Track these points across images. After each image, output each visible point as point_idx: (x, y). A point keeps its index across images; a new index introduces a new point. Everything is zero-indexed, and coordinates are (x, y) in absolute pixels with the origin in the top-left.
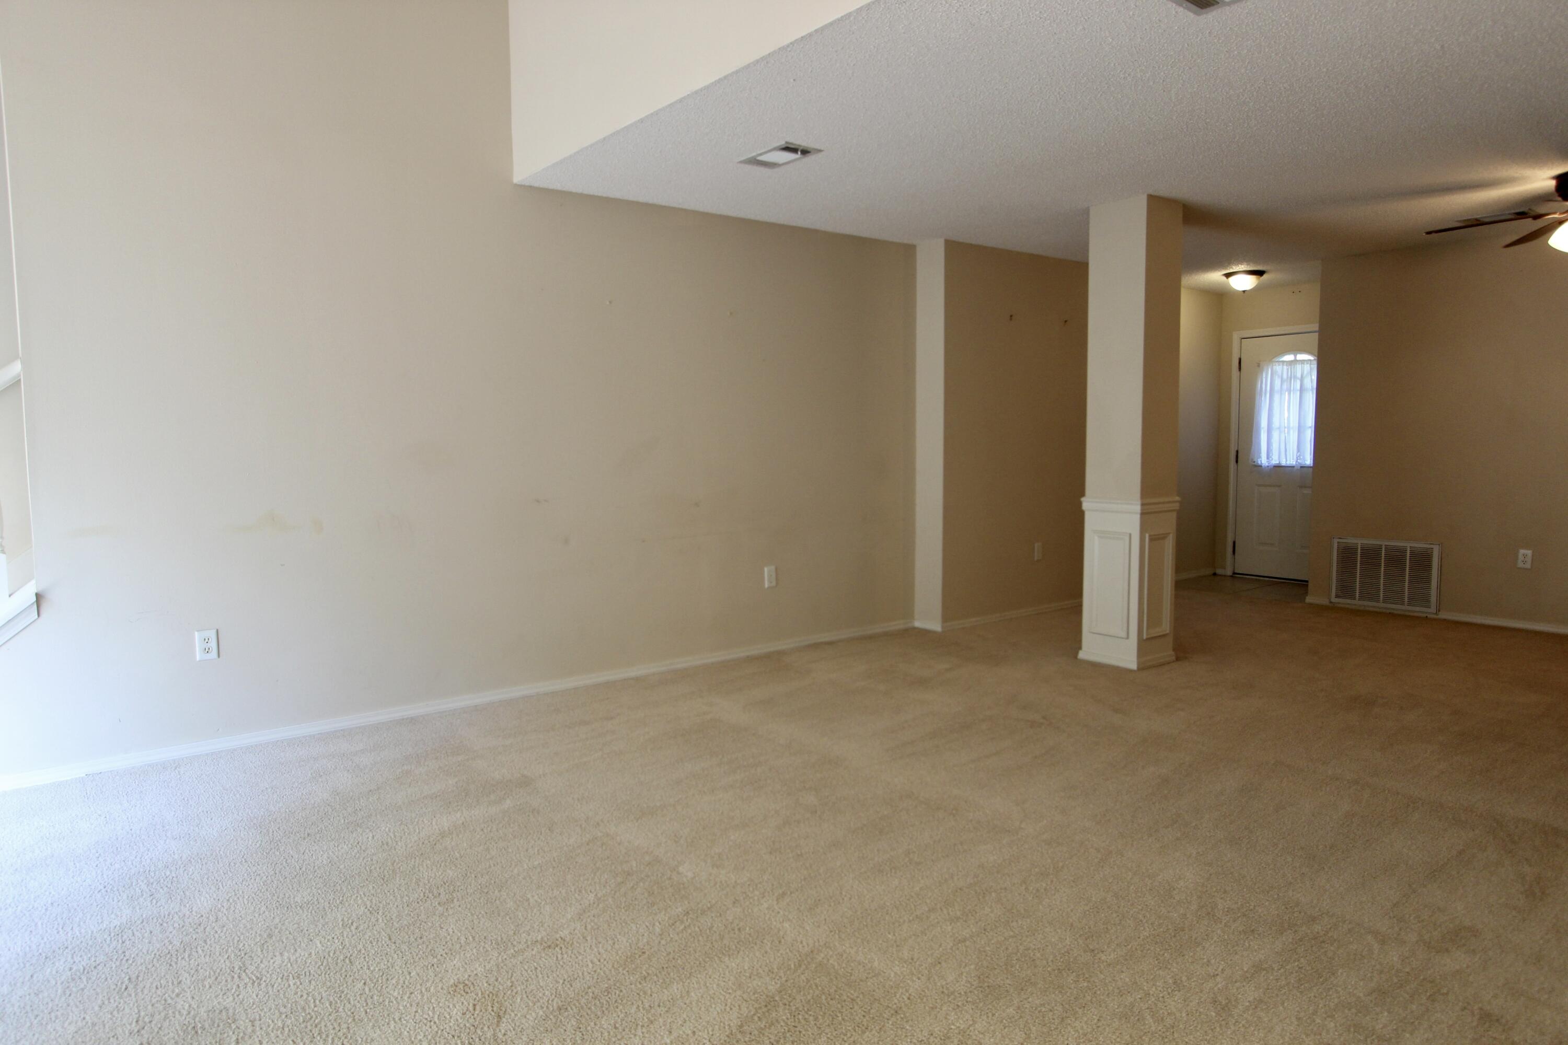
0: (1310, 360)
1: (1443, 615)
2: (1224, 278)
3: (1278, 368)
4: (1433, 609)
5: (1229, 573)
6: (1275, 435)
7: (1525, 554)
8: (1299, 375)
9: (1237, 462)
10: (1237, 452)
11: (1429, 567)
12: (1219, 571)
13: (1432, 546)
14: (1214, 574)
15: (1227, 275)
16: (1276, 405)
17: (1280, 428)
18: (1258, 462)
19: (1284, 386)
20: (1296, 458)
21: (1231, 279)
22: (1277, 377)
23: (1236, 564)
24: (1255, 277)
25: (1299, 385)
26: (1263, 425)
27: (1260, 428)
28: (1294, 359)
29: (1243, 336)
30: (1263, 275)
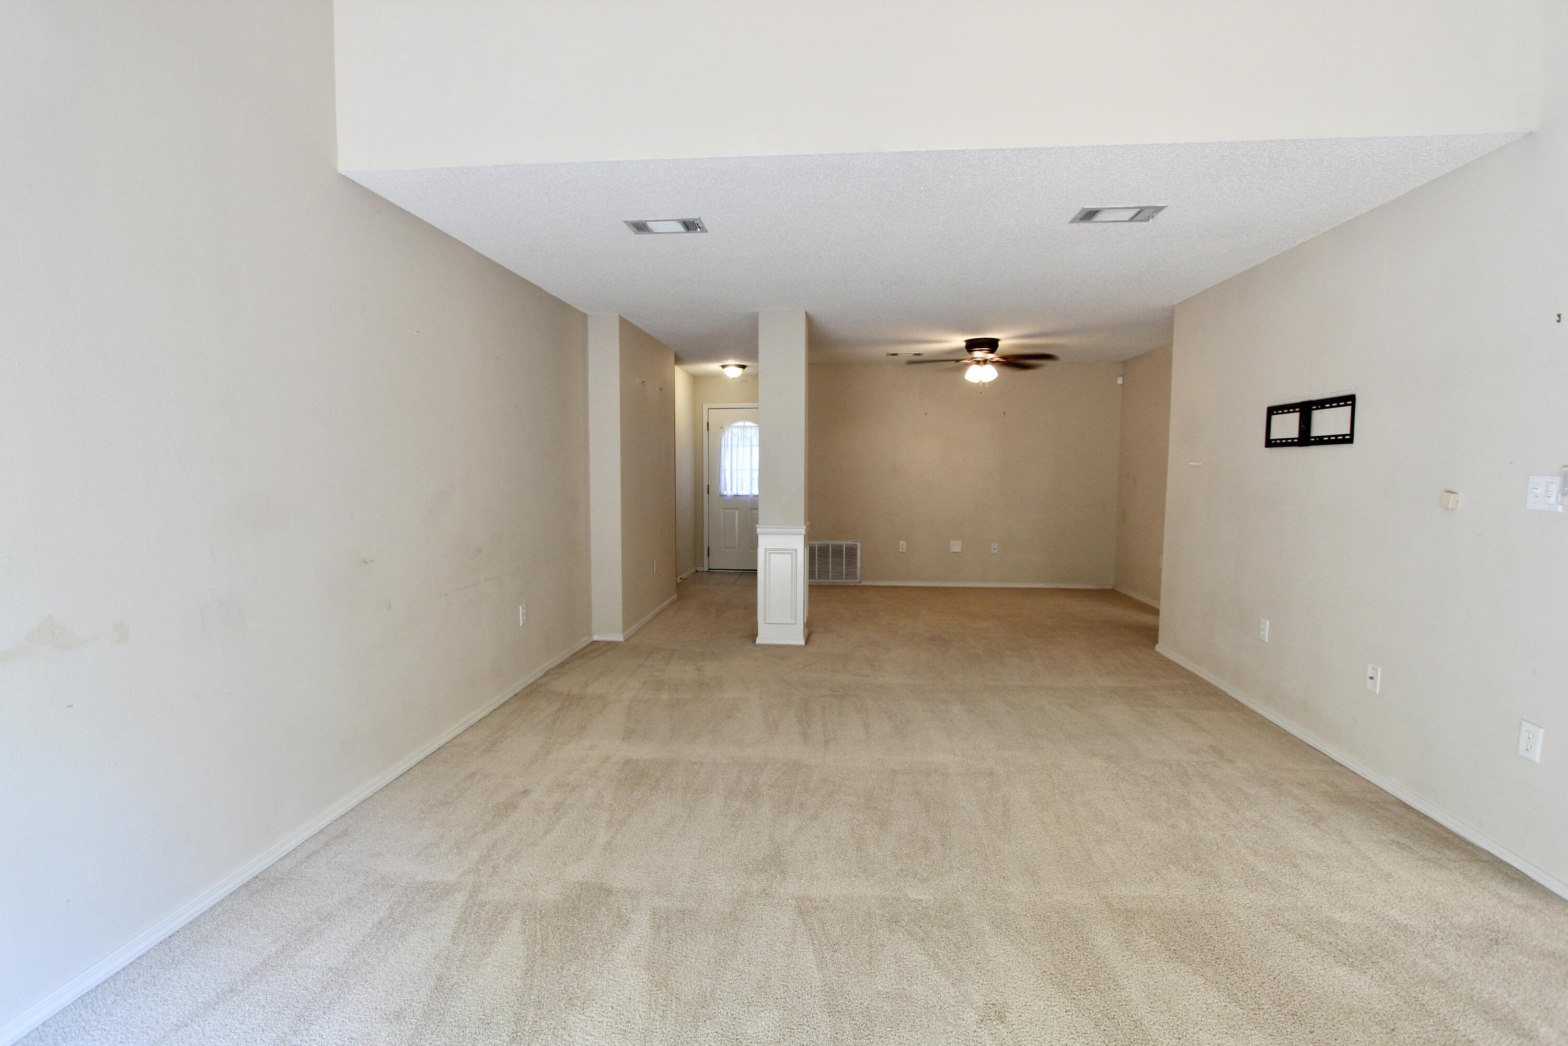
0: (754, 426)
1: (864, 583)
2: (721, 368)
3: (735, 431)
4: (858, 580)
5: (706, 569)
6: (734, 474)
7: (902, 543)
8: (747, 436)
9: (708, 493)
10: (708, 486)
11: (855, 555)
12: (699, 569)
13: (856, 543)
14: (696, 571)
15: (723, 367)
16: (734, 455)
17: (737, 470)
18: (725, 493)
19: (740, 443)
20: (749, 490)
21: (725, 369)
22: (734, 437)
23: (710, 563)
24: (741, 370)
25: (748, 442)
26: (726, 468)
27: (725, 470)
28: (743, 425)
29: (710, 407)
30: (746, 368)
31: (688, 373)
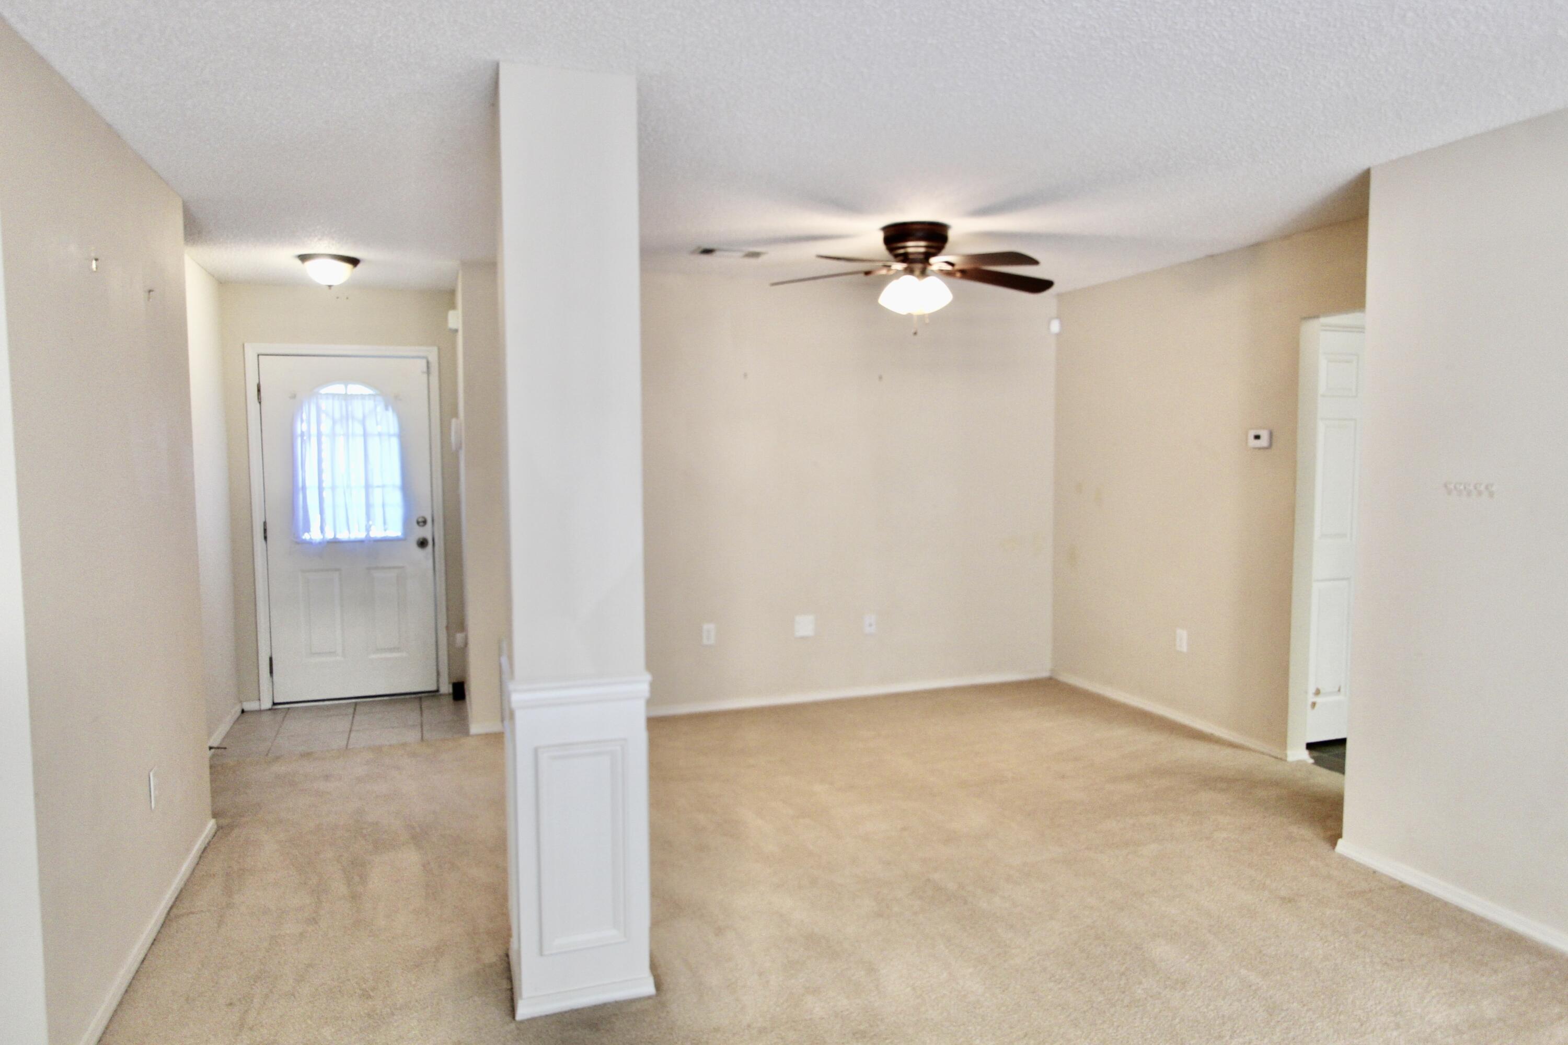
2: (299, 262)
3: (325, 403)
5: (267, 704)
6: (327, 494)
8: (359, 415)
9: (265, 538)
10: (265, 523)
12: (250, 706)
14: (243, 711)
15: (303, 258)
16: (326, 455)
17: (333, 488)
18: (306, 536)
19: (339, 429)
20: (363, 528)
21: (309, 264)
22: (323, 416)
23: (275, 690)
24: (347, 267)
25: (359, 429)
26: (308, 484)
27: (304, 488)
28: (344, 393)
29: (263, 352)
30: (359, 266)
31: (206, 270)
